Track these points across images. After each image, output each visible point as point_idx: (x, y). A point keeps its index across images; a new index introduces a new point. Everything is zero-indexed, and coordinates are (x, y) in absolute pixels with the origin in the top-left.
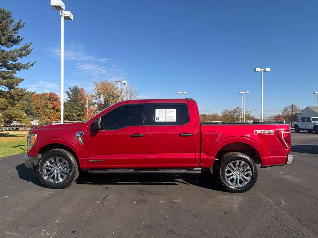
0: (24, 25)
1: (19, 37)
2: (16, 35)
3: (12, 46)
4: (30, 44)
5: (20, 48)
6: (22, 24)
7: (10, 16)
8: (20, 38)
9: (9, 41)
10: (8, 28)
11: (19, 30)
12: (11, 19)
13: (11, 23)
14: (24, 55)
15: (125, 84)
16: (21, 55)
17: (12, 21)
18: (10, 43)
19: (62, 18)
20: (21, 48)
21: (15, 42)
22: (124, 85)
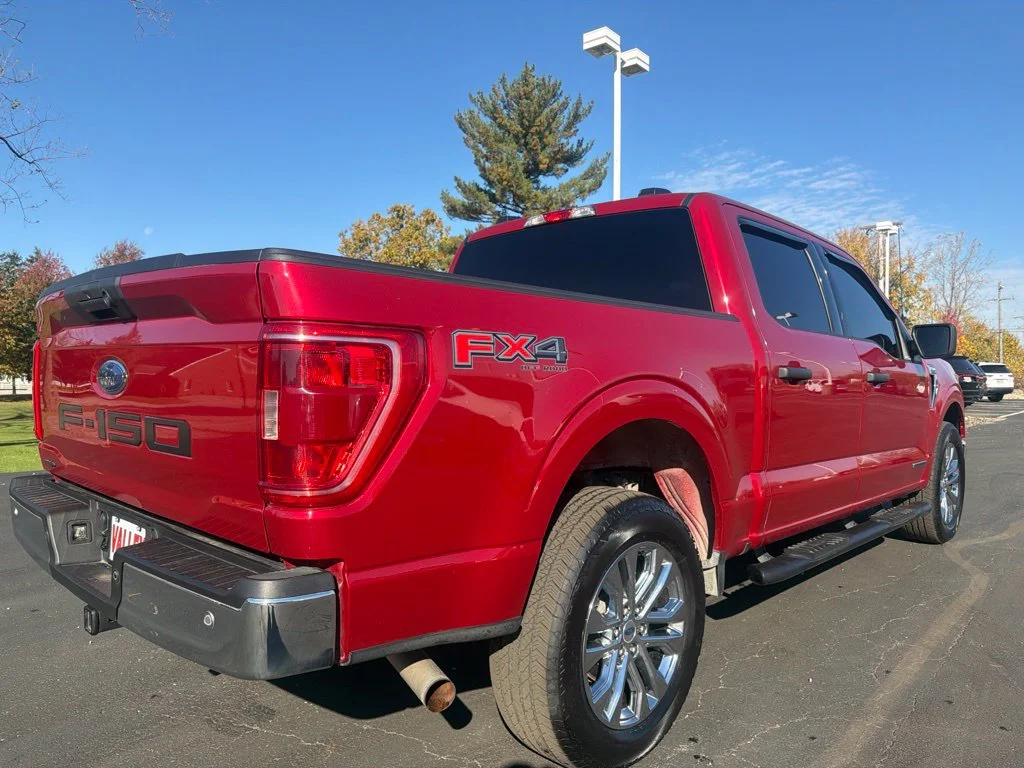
0: (590, 107)
1: (580, 143)
2: (574, 141)
3: (567, 170)
4: (605, 156)
5: (582, 173)
6: (585, 105)
7: (559, 92)
8: (584, 146)
9: (558, 161)
10: (554, 125)
11: (578, 126)
12: (562, 100)
13: (562, 111)
14: (590, 191)
15: (889, 232)
16: (582, 193)
17: (565, 105)
18: (561, 166)
19: (618, 75)
20: (586, 173)
21: (571, 159)
22: (886, 234)
